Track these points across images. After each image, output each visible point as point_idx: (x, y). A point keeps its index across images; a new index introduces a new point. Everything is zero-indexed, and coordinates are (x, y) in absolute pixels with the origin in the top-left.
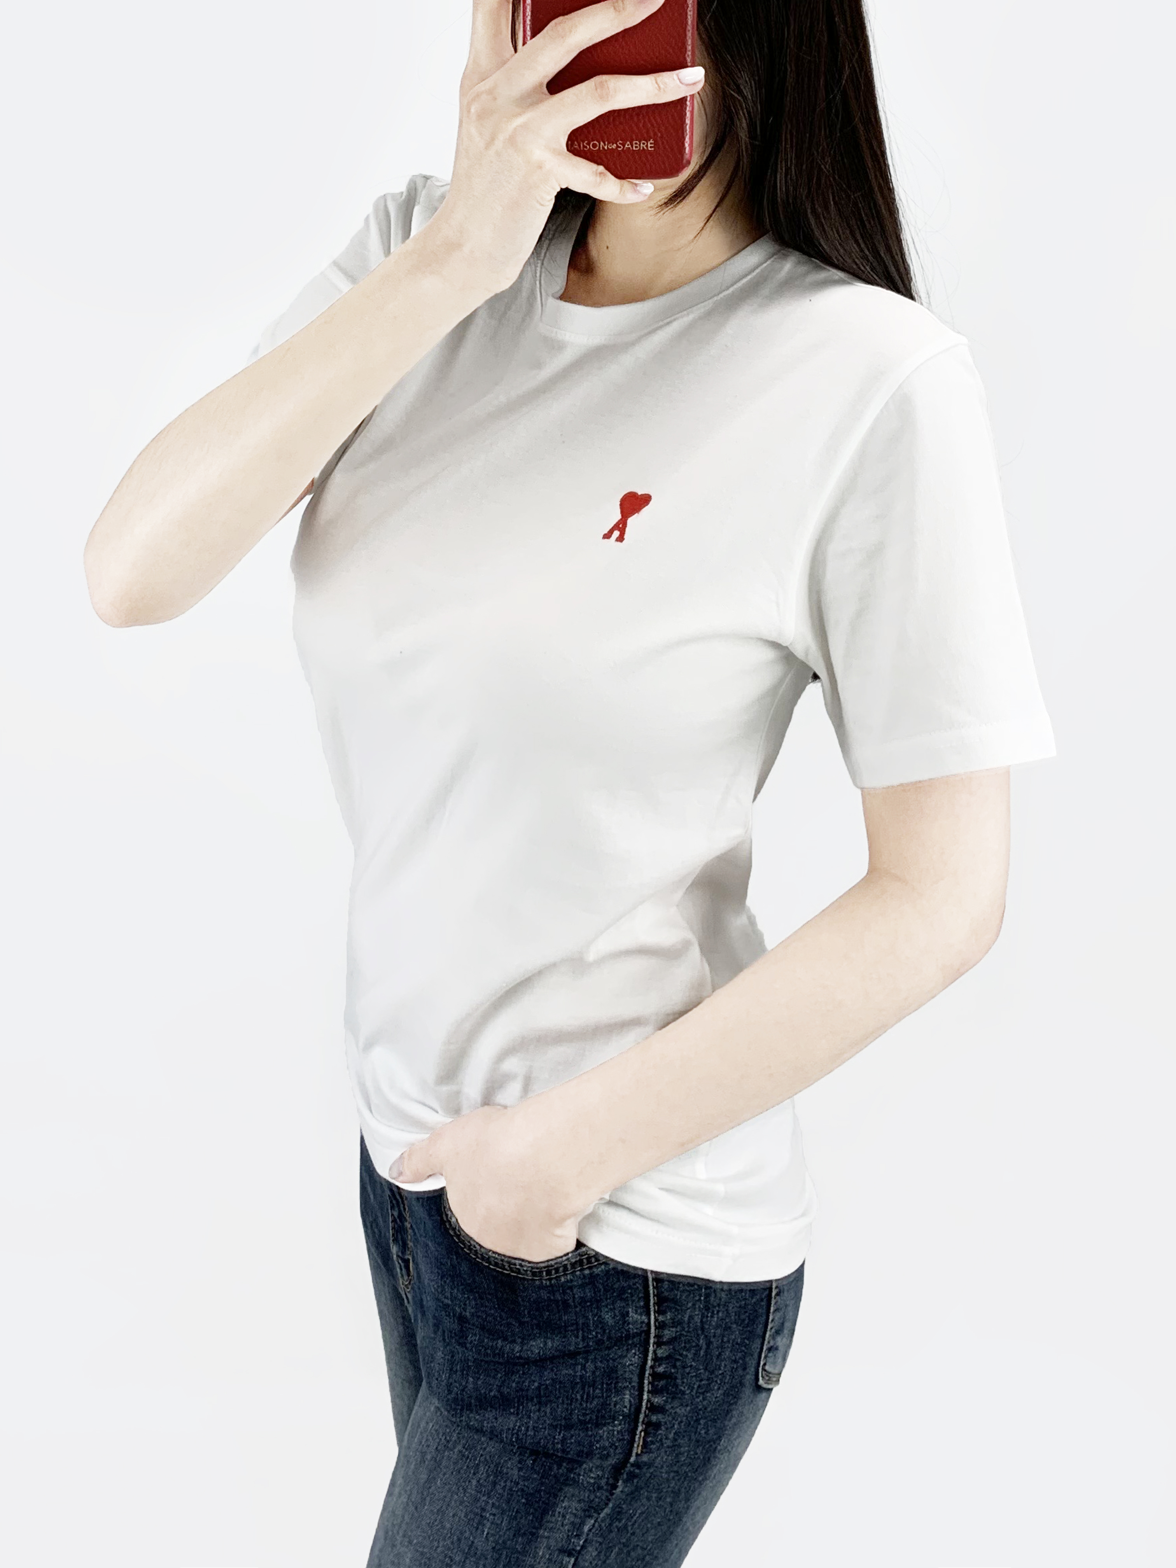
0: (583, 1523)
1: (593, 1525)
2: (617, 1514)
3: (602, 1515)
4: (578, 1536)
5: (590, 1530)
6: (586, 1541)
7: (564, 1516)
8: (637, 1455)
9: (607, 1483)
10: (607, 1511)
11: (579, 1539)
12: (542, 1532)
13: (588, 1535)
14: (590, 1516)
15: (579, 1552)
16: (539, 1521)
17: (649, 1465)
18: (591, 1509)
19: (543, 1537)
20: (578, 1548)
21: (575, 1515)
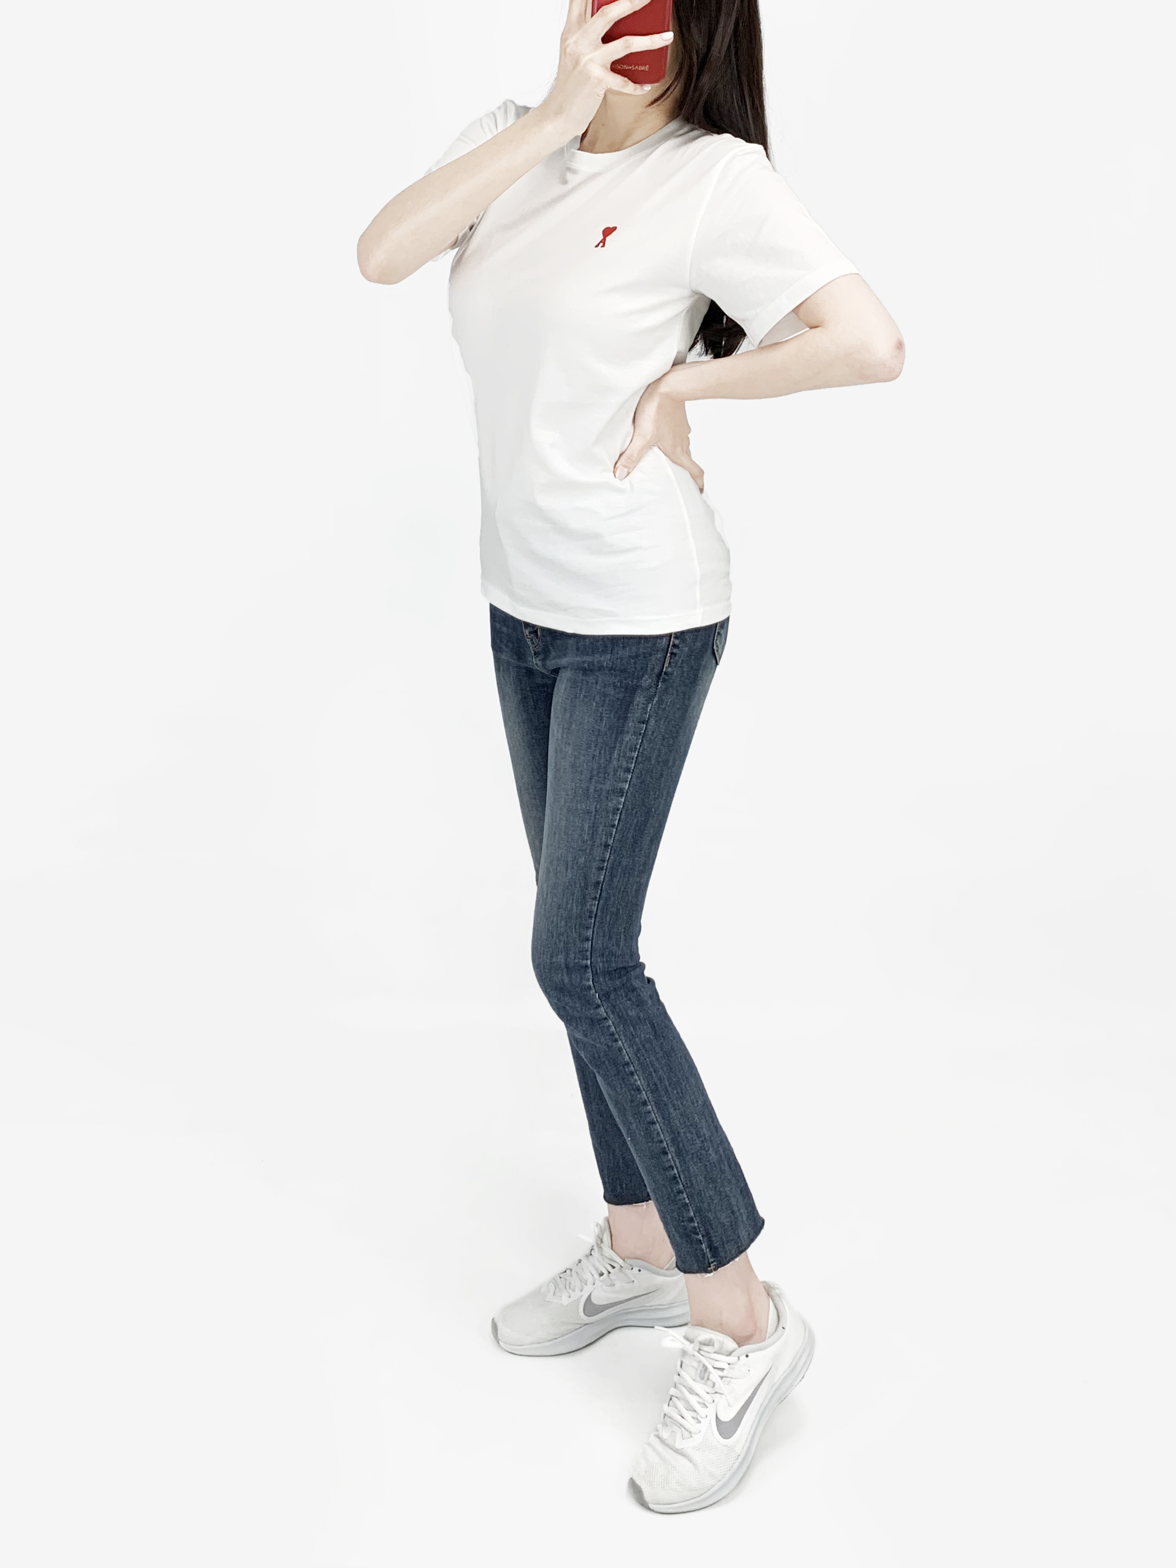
0: (647, 707)
1: (651, 707)
2: (660, 701)
3: (655, 702)
4: (646, 713)
5: (650, 710)
6: (649, 715)
7: (638, 705)
8: (666, 668)
9: (654, 684)
10: (656, 699)
11: (646, 715)
12: (629, 715)
13: (650, 712)
14: (649, 703)
15: (647, 721)
16: (627, 710)
17: (672, 674)
18: (650, 699)
19: (630, 717)
20: (647, 719)
21: (643, 704)
